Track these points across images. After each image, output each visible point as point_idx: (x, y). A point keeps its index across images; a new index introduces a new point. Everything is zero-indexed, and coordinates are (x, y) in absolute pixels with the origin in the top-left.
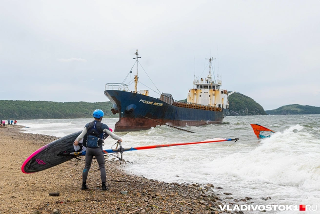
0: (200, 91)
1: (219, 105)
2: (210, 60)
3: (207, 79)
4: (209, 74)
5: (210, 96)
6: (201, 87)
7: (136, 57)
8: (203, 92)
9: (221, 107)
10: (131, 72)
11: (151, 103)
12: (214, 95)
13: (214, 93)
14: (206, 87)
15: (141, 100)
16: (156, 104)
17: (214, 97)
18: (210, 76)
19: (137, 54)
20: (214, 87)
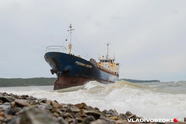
0: (102, 64)
1: (116, 73)
2: (108, 45)
3: (107, 56)
4: (107, 53)
5: (109, 67)
6: (103, 61)
7: (70, 29)
8: (104, 65)
9: (117, 73)
10: (66, 40)
11: (83, 65)
12: (112, 66)
13: (112, 65)
14: (106, 61)
15: (77, 62)
16: (88, 66)
17: (112, 67)
18: (108, 55)
19: (71, 27)
20: (111, 61)
